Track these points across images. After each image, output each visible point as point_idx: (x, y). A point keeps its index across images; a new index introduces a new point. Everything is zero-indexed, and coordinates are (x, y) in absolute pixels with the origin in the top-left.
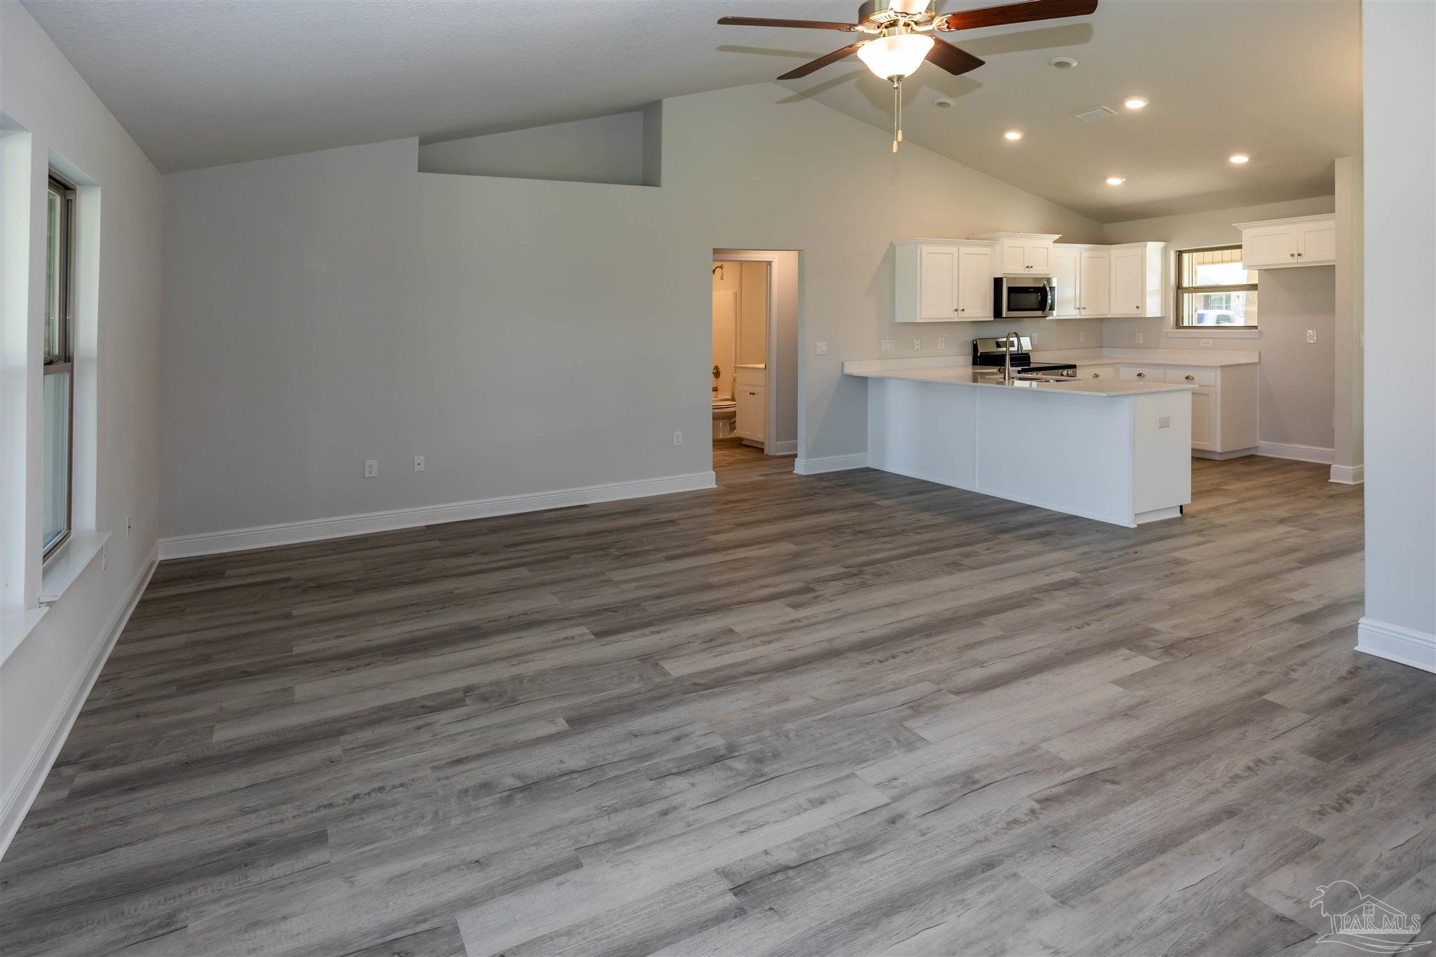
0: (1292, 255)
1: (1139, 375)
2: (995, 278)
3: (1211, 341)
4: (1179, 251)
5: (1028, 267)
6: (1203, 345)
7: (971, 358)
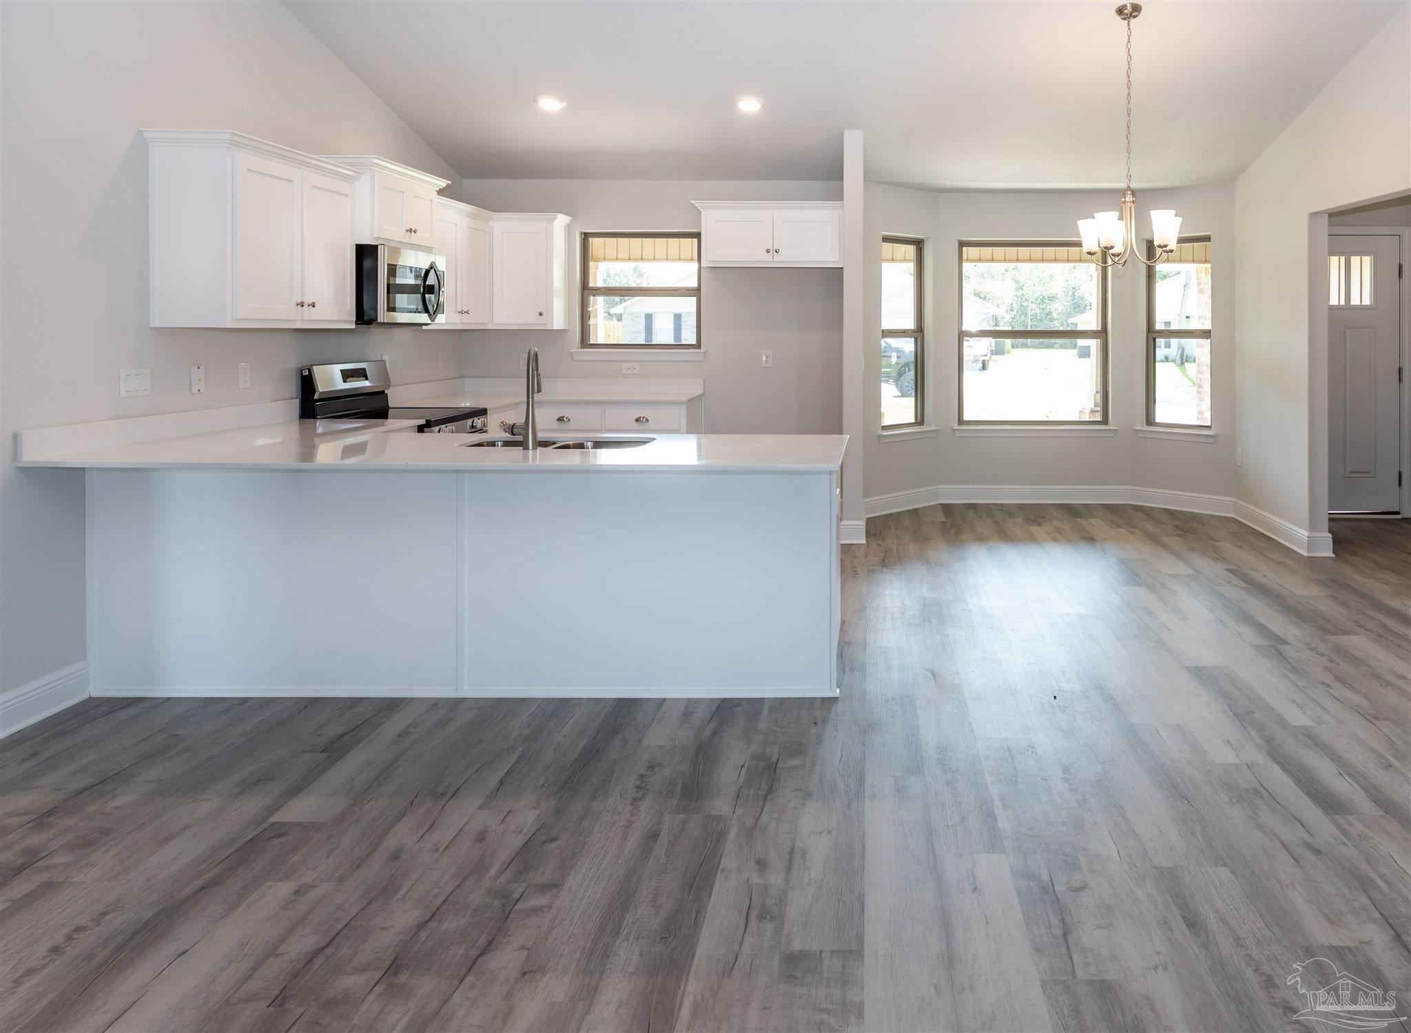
0: (768, 251)
1: (560, 419)
2: (356, 245)
3: (637, 365)
4: (585, 234)
5: (411, 231)
6: (624, 371)
7: (296, 403)
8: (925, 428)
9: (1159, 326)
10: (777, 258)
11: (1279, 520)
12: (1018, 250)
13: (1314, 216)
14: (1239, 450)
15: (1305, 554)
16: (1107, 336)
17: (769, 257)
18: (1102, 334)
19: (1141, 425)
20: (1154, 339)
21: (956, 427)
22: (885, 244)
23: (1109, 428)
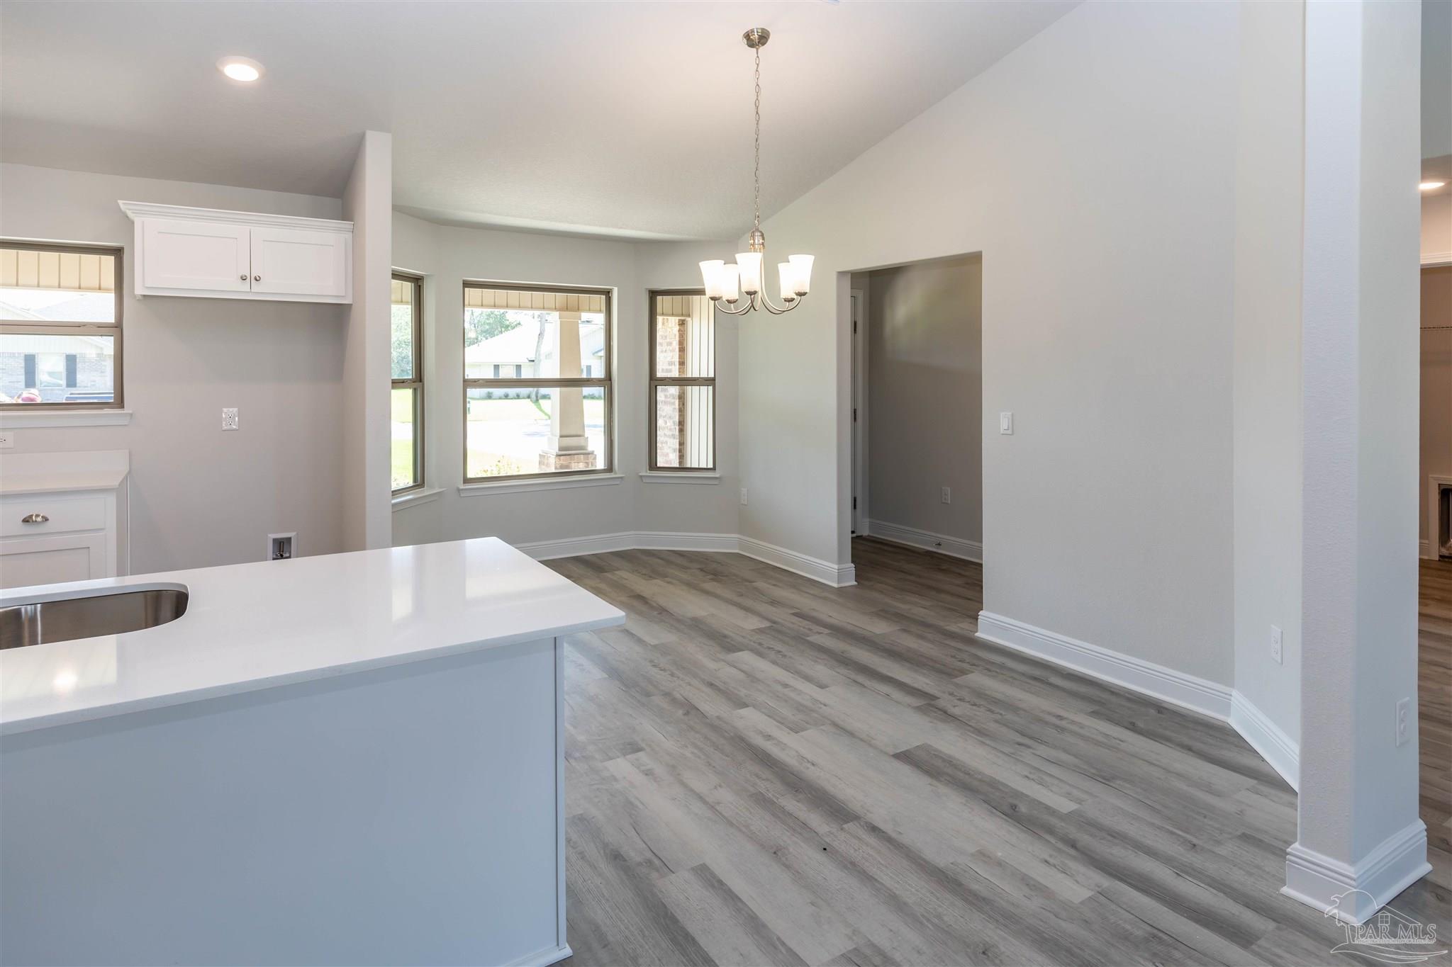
8: (426, 492)
9: (659, 374)
10: (256, 287)
11: (790, 552)
12: (532, 294)
13: (841, 274)
14: (744, 491)
15: (835, 585)
16: (611, 383)
17: (245, 287)
18: (607, 381)
19: (645, 472)
20: (656, 387)
21: (462, 487)
22: (395, 282)
23: (614, 476)
